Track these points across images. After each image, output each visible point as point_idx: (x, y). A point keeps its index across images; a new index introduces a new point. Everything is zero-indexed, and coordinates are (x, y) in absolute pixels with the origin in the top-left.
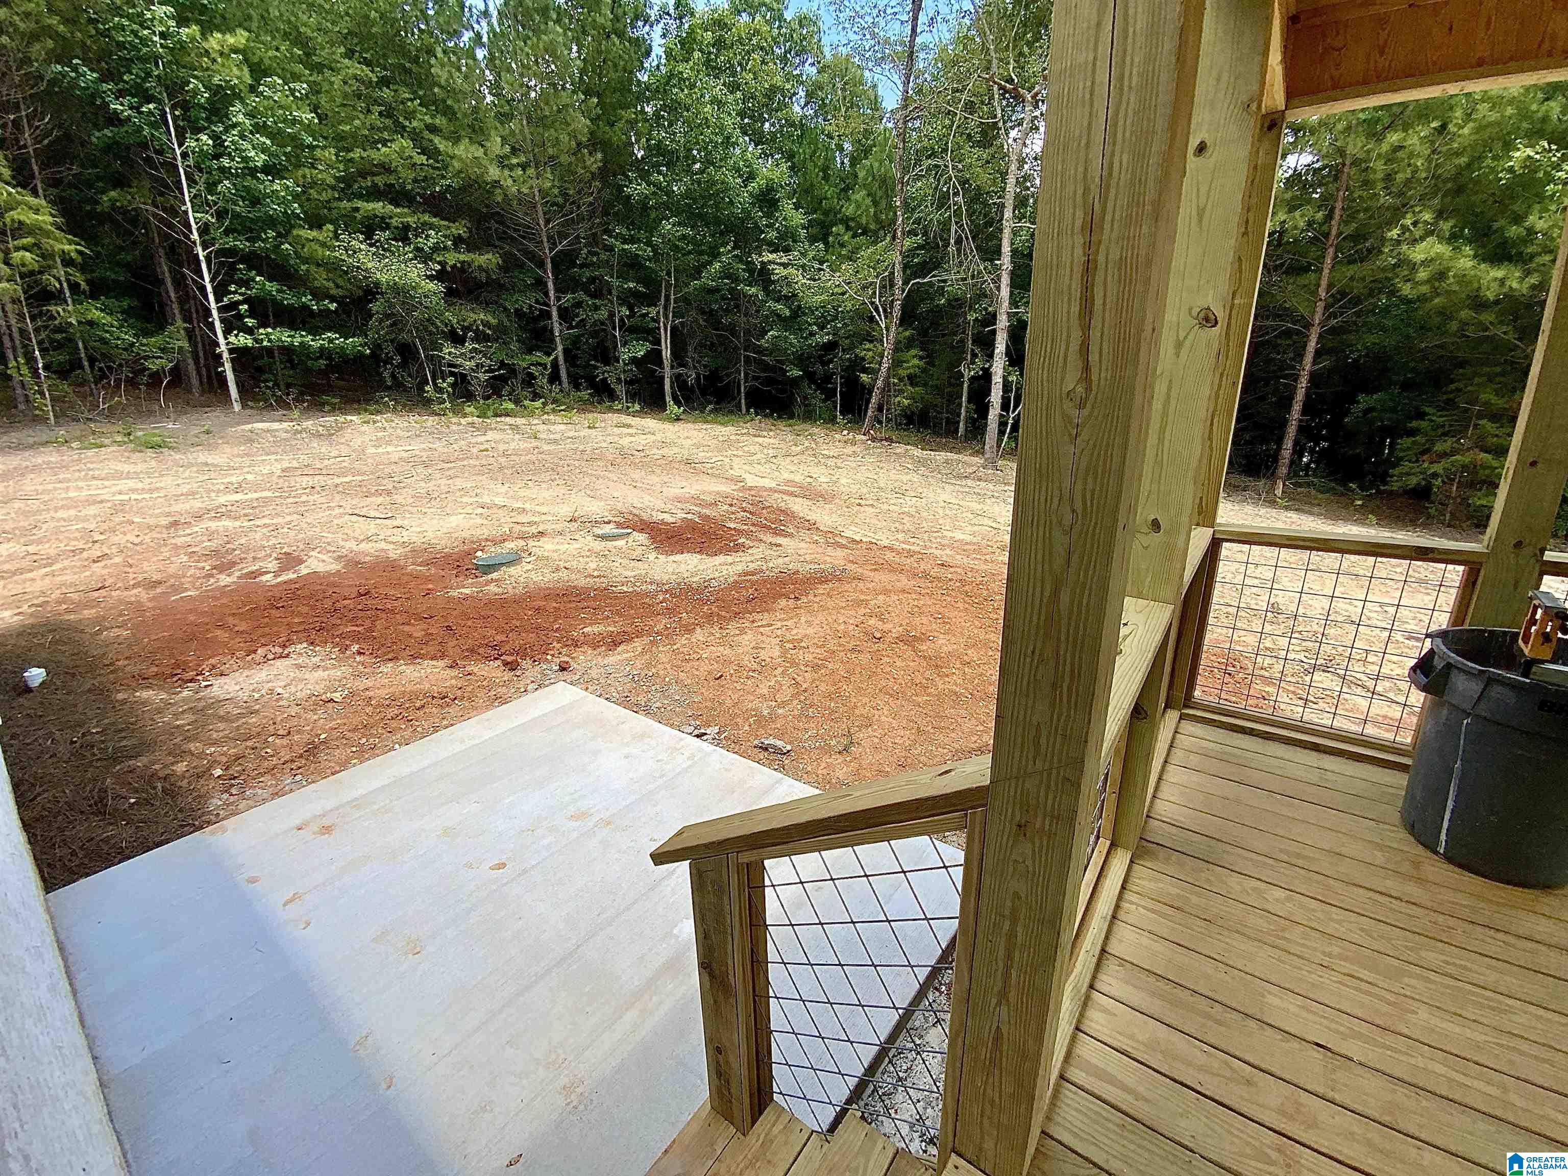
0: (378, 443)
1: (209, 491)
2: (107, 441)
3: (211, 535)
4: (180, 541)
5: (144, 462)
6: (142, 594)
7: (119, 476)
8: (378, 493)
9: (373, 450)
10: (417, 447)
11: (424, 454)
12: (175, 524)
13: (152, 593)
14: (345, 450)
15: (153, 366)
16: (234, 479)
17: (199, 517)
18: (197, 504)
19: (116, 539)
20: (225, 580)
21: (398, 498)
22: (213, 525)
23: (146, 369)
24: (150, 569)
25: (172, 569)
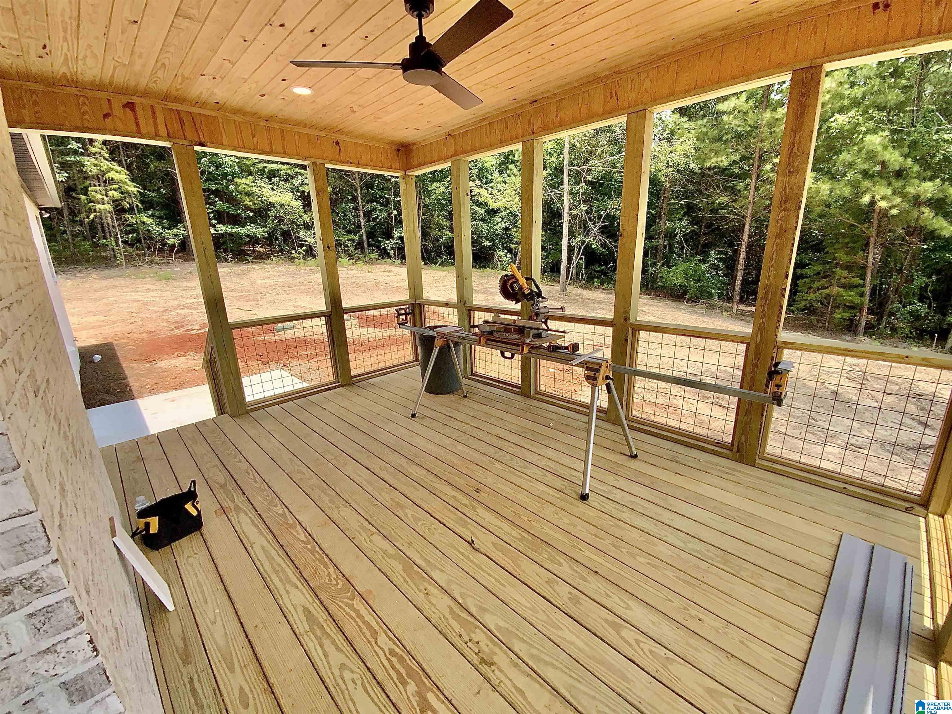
0: (264, 278)
1: (183, 298)
2: (147, 276)
3: (178, 315)
4: (165, 317)
5: (162, 285)
6: (145, 336)
7: (148, 290)
8: (253, 300)
9: (260, 282)
10: (280, 280)
11: (282, 284)
12: (166, 310)
13: (149, 335)
14: (247, 281)
15: (171, 242)
16: (195, 293)
17: (176, 308)
18: (177, 303)
19: (141, 316)
20: (177, 332)
21: (260, 302)
22: (180, 311)
23: (167, 244)
24: (151, 327)
25: (159, 327)
